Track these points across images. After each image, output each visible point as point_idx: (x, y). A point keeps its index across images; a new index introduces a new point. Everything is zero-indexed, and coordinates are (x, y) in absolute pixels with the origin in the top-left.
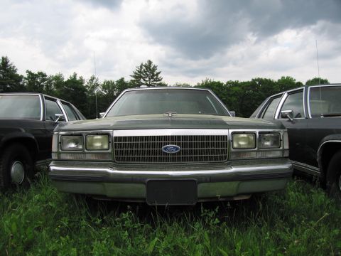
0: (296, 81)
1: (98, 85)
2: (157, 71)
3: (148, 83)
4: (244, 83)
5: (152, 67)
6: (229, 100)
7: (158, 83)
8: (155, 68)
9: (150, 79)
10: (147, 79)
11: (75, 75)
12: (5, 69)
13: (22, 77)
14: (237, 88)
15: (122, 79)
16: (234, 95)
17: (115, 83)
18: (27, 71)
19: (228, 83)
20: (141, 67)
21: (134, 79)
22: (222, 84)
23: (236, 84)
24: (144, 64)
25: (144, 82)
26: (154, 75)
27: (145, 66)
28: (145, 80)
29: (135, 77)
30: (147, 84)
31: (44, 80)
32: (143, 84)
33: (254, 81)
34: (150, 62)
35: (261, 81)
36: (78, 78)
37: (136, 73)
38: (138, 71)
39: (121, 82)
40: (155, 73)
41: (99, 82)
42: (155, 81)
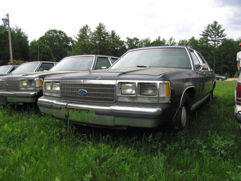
1: (175, 43)
2: (222, 29)
3: (214, 39)
5: (217, 26)
7: (222, 38)
8: (220, 27)
9: (215, 36)
10: (213, 36)
11: (159, 38)
12: (113, 38)
13: (124, 42)
15: (193, 38)
17: (188, 41)
18: (127, 38)
20: (208, 27)
21: (202, 37)
24: (211, 25)
25: (210, 39)
26: (218, 33)
27: (212, 26)
28: (211, 37)
29: (203, 35)
30: (212, 40)
31: (137, 43)
32: (209, 40)
34: (216, 23)
36: (161, 40)
37: (204, 33)
38: (206, 31)
39: (193, 40)
40: (220, 31)
41: (175, 41)
42: (219, 37)
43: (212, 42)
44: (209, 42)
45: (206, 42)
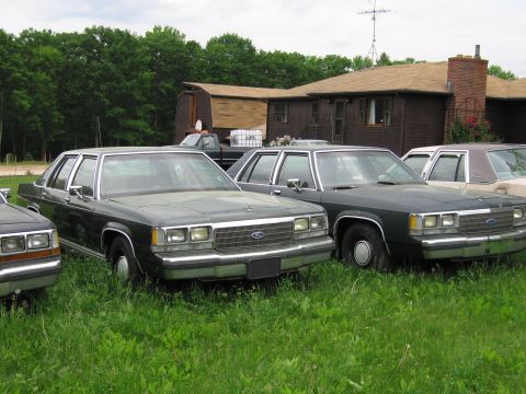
0: (187, 40)
4: (65, 37)
6: (30, 79)
14: (48, 50)
16: (43, 67)
19: (25, 34)
22: (11, 36)
23: (44, 39)
33: (90, 32)
35: (107, 34)
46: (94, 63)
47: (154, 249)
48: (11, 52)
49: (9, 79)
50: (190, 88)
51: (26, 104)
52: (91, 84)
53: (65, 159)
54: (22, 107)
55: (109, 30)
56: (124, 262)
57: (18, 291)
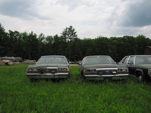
0: (146, 38)
1: (44, 38)
3: (70, 37)
4: (119, 38)
5: (72, 29)
6: (111, 47)
7: (75, 37)
8: (74, 30)
9: (71, 35)
10: (70, 35)
11: (32, 33)
13: (7, 33)
14: (115, 41)
15: (57, 35)
16: (114, 44)
17: (53, 37)
18: (9, 31)
19: (111, 38)
20: (67, 29)
21: (62, 35)
22: (108, 38)
23: (115, 39)
25: (68, 37)
26: (73, 33)
27: (69, 29)
28: (68, 36)
29: (63, 34)
31: (18, 35)
33: (124, 37)
34: (71, 27)
37: (64, 32)
38: (65, 31)
39: (56, 37)
40: (74, 33)
41: (45, 36)
42: (73, 36)
43: (69, 39)
44: (67, 39)
45: (65, 39)
46: (125, 43)
47: (148, 74)
48: (108, 42)
49: (107, 47)
50: (148, 48)
51: (111, 52)
52: (124, 48)
53: (126, 58)
54: (110, 52)
55: (128, 36)
56: (140, 77)
57: (121, 79)
